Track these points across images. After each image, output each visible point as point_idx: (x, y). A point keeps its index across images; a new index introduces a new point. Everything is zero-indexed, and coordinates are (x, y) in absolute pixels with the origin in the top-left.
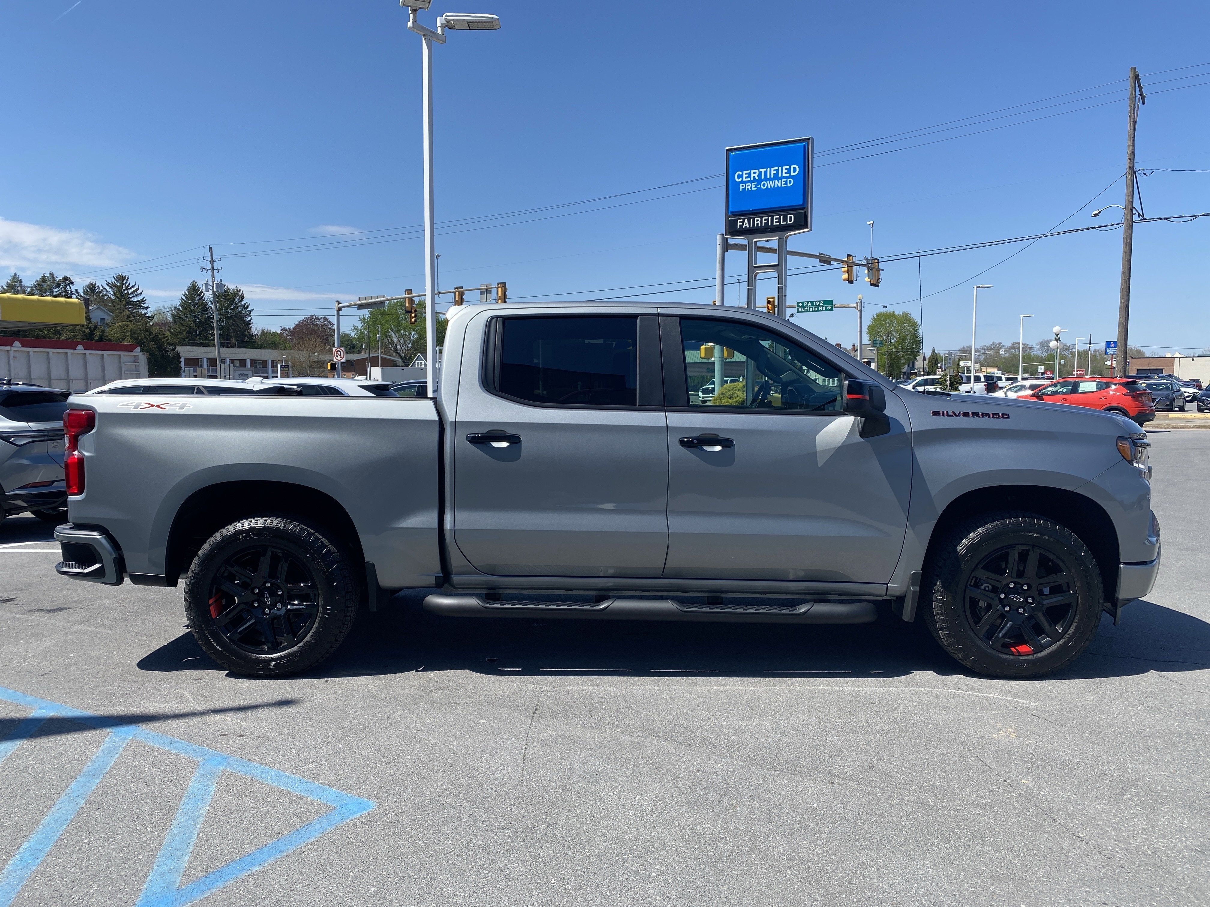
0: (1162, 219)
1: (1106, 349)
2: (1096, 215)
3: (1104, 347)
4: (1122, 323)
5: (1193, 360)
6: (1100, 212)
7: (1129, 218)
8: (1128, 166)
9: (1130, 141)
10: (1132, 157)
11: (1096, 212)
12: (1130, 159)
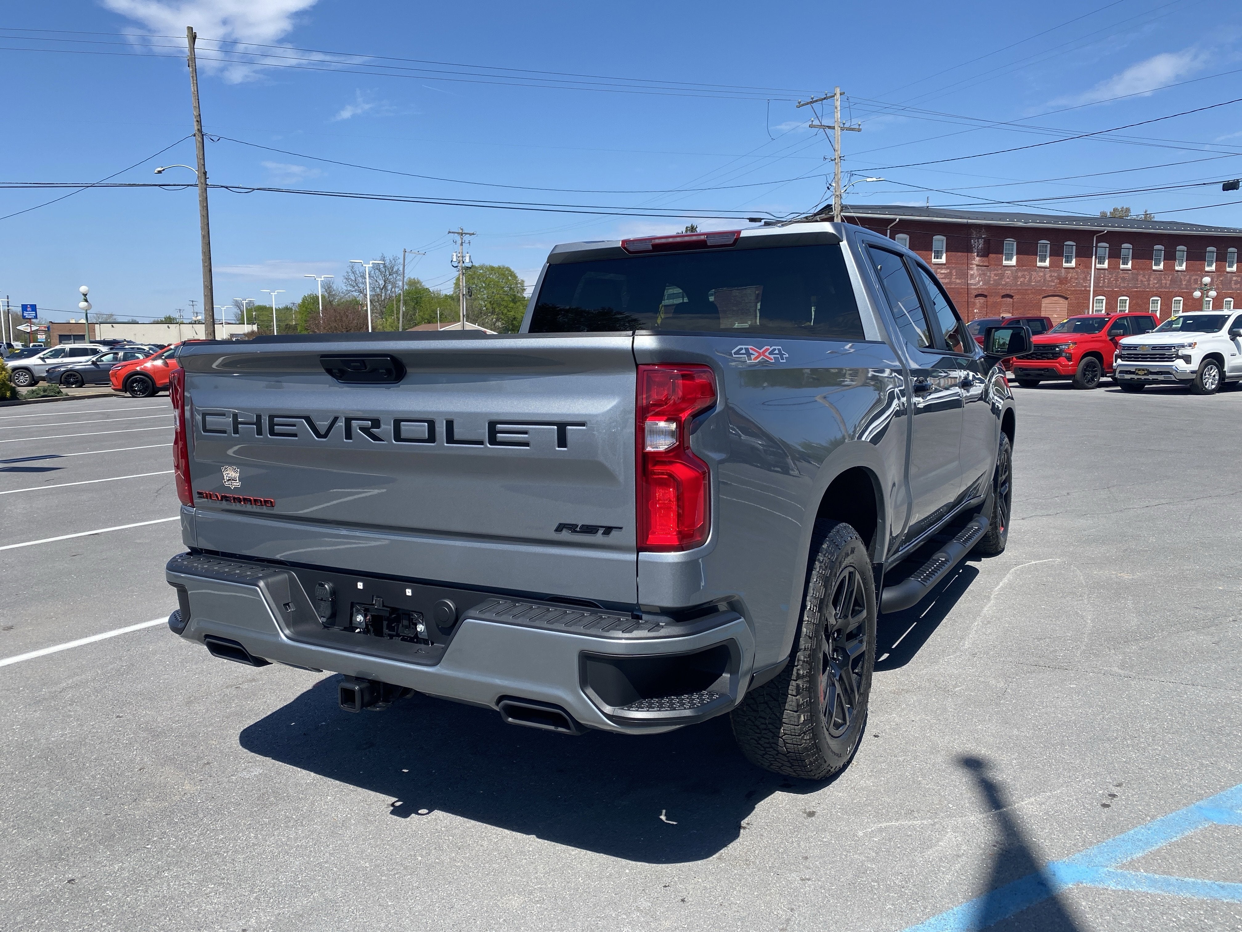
0: (222, 187)
1: (23, 313)
2: (160, 172)
3: (19, 309)
4: (208, 287)
5: (113, 326)
6: (164, 170)
7: (203, 181)
8: (196, 128)
9: (196, 102)
10: (199, 120)
11: (160, 169)
12: (198, 121)
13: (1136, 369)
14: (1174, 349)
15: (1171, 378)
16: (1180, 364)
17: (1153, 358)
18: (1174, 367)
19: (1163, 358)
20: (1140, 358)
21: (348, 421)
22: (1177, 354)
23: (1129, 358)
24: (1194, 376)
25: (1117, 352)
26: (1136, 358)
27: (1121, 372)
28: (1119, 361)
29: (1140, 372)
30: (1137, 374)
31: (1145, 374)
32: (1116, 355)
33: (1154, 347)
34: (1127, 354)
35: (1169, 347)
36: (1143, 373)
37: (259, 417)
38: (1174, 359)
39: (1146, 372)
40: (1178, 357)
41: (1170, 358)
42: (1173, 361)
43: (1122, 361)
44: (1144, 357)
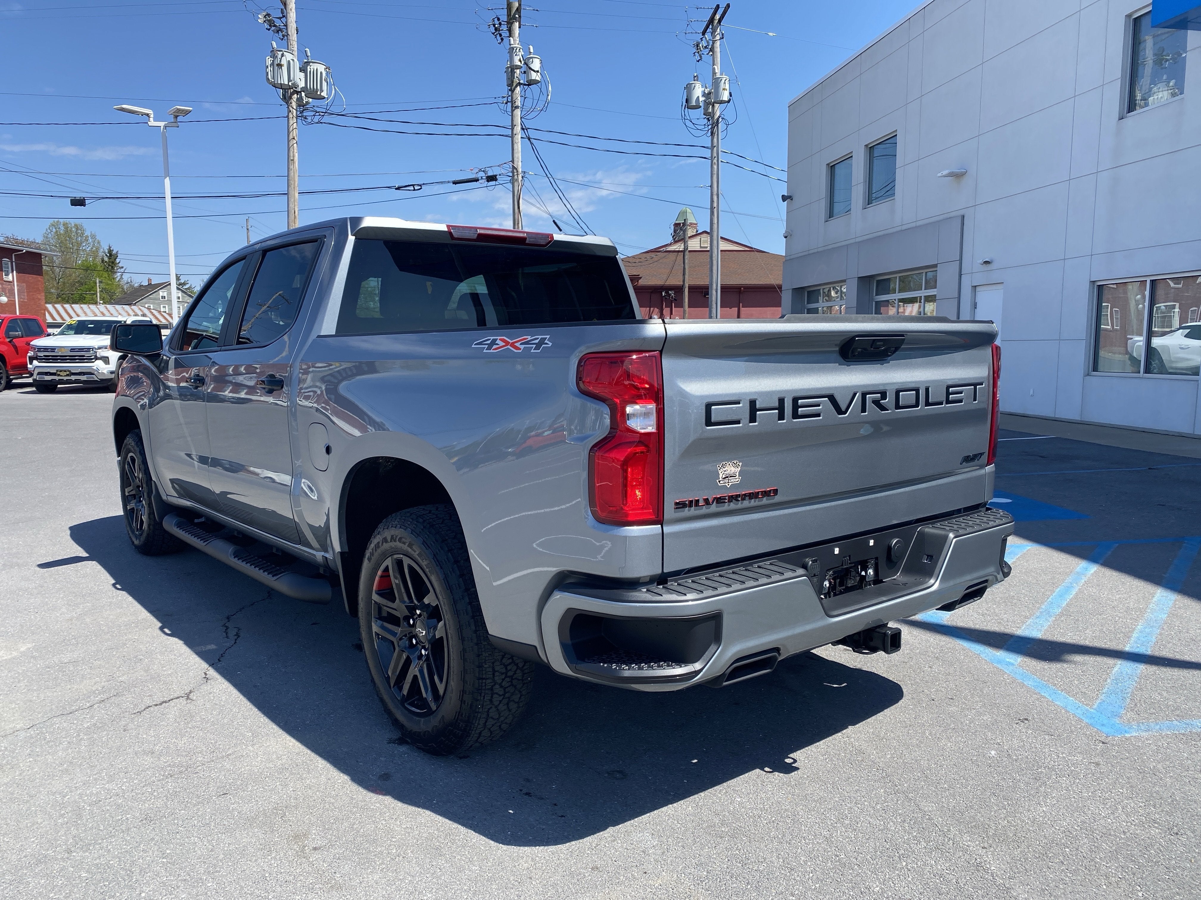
13: (57, 371)
14: (93, 351)
15: (93, 377)
16: (99, 365)
17: (72, 359)
18: (95, 368)
19: (82, 359)
20: (59, 359)
21: (864, 395)
22: (96, 356)
23: (47, 359)
24: (113, 376)
25: (31, 354)
26: (55, 359)
27: (39, 374)
28: (35, 363)
29: (61, 373)
30: (59, 375)
31: (67, 375)
32: (29, 357)
33: (73, 349)
34: (44, 356)
35: (88, 349)
36: (65, 373)
37: (781, 401)
38: (94, 360)
39: (68, 373)
40: (97, 358)
41: (90, 360)
42: (93, 362)
43: (39, 362)
44: (63, 359)
